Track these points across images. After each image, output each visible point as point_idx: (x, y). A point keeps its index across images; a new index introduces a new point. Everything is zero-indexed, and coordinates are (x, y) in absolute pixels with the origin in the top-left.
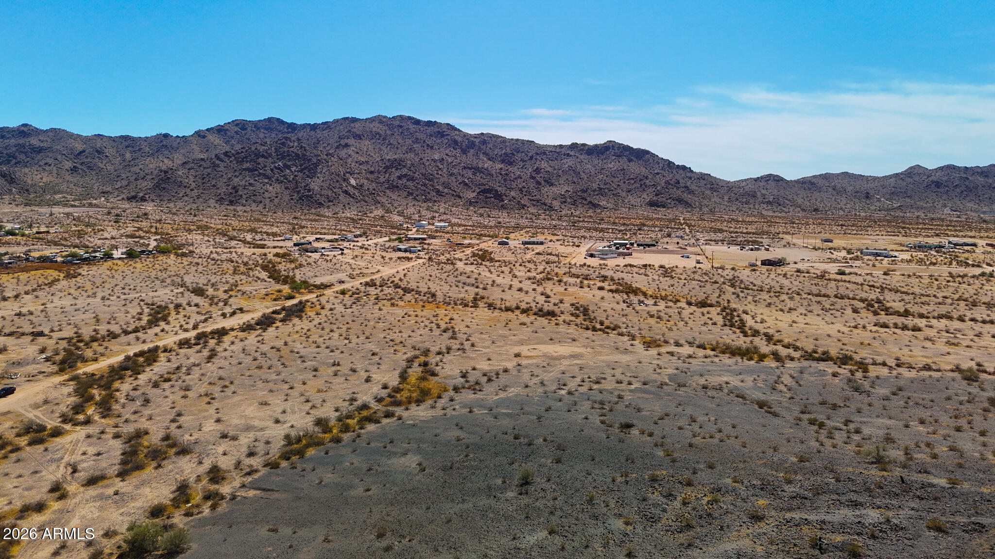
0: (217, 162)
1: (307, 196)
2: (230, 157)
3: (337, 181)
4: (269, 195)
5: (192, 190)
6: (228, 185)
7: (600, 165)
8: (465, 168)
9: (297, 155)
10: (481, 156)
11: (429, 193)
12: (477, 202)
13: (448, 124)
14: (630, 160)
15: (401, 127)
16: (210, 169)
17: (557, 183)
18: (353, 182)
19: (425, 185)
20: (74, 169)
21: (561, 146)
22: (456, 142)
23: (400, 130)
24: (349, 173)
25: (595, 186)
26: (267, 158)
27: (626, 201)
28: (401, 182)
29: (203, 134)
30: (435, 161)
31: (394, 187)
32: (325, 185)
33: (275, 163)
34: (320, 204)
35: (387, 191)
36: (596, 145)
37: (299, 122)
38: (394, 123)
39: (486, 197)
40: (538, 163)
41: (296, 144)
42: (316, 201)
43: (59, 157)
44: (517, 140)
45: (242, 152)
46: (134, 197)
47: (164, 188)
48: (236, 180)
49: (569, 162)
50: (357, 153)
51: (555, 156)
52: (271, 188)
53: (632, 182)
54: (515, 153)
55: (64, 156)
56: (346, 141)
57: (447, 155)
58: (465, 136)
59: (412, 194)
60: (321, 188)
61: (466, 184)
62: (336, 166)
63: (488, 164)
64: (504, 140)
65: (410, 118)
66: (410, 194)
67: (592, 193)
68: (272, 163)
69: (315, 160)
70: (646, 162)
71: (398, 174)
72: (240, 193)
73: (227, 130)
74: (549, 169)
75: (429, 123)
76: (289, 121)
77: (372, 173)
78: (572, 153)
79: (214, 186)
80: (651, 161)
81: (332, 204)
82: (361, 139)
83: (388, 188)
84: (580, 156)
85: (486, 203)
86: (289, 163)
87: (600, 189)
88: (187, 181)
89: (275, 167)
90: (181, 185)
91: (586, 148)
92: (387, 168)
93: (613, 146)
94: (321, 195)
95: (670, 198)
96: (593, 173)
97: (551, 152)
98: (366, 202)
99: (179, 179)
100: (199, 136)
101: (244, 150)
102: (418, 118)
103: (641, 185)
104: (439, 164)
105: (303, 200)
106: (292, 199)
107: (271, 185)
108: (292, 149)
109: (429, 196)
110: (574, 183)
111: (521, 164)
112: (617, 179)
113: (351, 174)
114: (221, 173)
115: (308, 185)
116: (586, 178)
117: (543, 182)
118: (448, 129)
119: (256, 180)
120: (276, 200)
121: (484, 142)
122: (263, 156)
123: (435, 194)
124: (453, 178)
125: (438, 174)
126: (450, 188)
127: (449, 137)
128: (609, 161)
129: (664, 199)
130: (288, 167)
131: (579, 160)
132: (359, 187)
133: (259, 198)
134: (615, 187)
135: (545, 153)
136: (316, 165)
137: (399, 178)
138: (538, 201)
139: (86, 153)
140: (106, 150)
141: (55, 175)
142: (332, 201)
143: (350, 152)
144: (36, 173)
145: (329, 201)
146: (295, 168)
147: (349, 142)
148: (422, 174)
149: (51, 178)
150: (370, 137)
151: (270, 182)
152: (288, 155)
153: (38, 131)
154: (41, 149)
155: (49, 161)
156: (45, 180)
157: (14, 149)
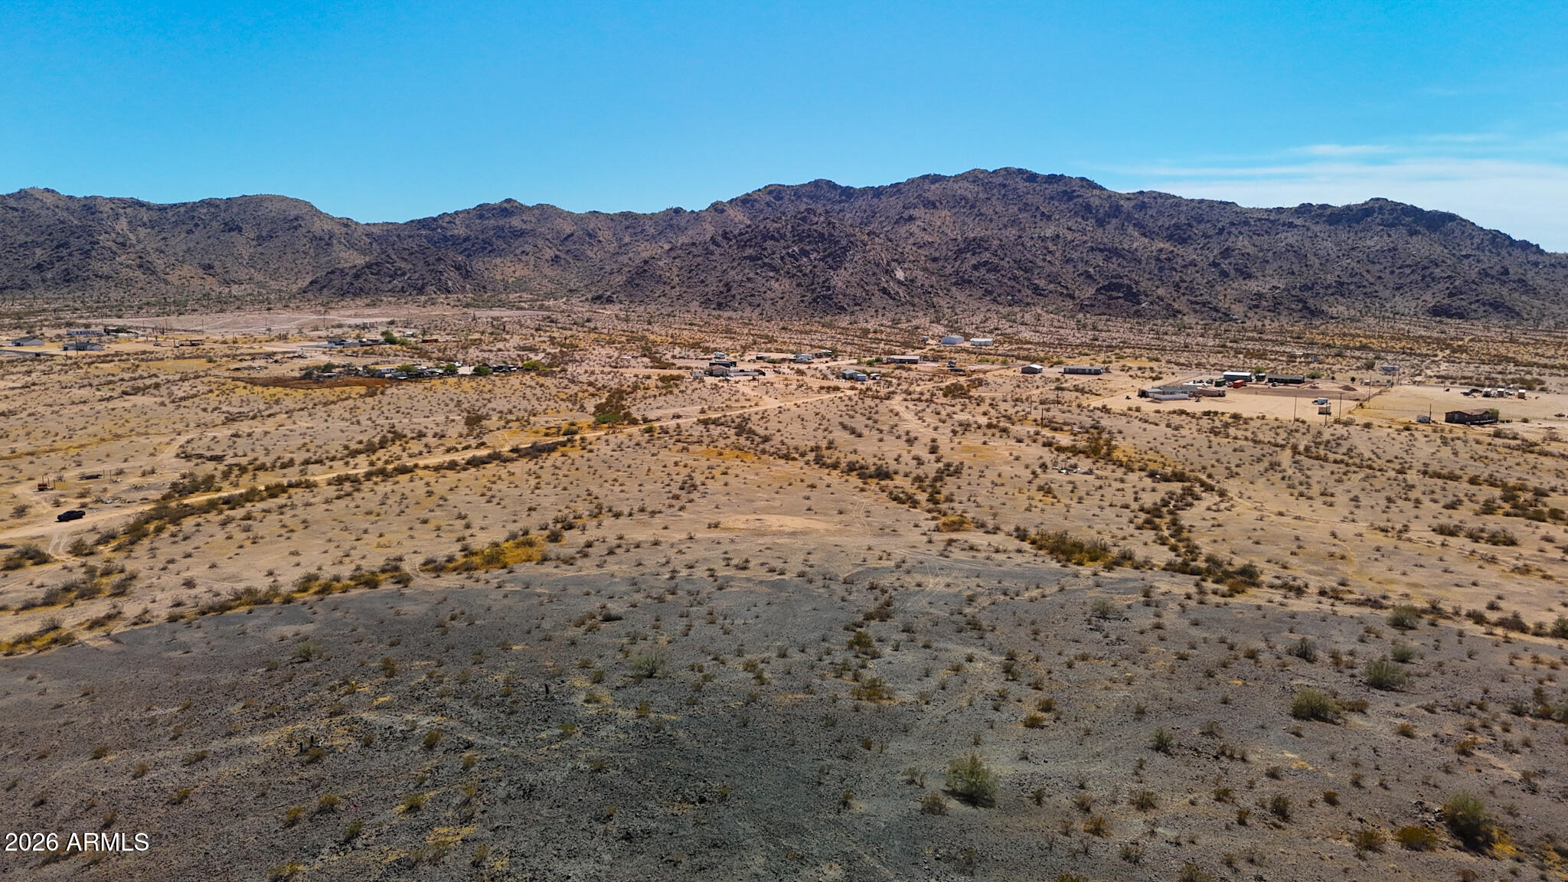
0: (712, 247)
1: (824, 297)
2: (731, 240)
3: (874, 274)
4: (773, 295)
5: (672, 288)
6: (721, 281)
7: (1350, 241)
8: (1092, 249)
9: (822, 235)
10: (1130, 230)
11: (1020, 291)
12: (1092, 306)
13: (1083, 179)
14: (1412, 233)
15: (1005, 186)
16: (700, 258)
17: (1259, 274)
18: (900, 275)
19: (1015, 278)
20: (556, 259)
21: (1280, 210)
22: (1088, 208)
23: (1003, 192)
24: (896, 260)
25: (1331, 279)
26: (778, 241)
27: (1388, 305)
28: (977, 274)
29: (720, 207)
30: (1043, 239)
31: (964, 281)
32: (854, 280)
33: (789, 247)
34: (842, 308)
35: (954, 289)
36: (1348, 207)
39: (1111, 298)
40: (1232, 238)
41: (822, 219)
42: (836, 304)
43: (540, 243)
44: (1202, 201)
45: (747, 232)
46: (599, 298)
47: (638, 285)
48: (733, 273)
49: (1291, 238)
50: (925, 229)
51: (1265, 228)
52: (777, 285)
53: (1408, 271)
54: (1194, 224)
55: (547, 243)
56: (912, 212)
57: (1069, 229)
58: (1110, 197)
59: (990, 293)
60: (848, 284)
61: (1089, 276)
62: (878, 251)
63: (1139, 243)
64: (1177, 202)
65: (1020, 171)
66: (988, 292)
67: (1322, 291)
68: (784, 248)
69: (844, 243)
70: (1446, 235)
71: (974, 262)
72: (733, 292)
73: (756, 200)
74: (1251, 250)
75: (1052, 179)
76: (844, 185)
77: (935, 260)
78: (1299, 222)
79: (702, 282)
80: (1457, 233)
81: (858, 308)
82: (935, 207)
83: (956, 284)
84: (1313, 227)
85: (1109, 306)
86: (808, 248)
87: (1341, 284)
88: (668, 274)
89: (788, 254)
90: (659, 280)
91: (1328, 211)
92: (960, 251)
93: (1381, 208)
94: (845, 295)
95: (1478, 301)
96: (1333, 256)
97: (1260, 220)
98: (914, 305)
99: (658, 273)
100: (716, 210)
101: (749, 230)
102: (1034, 171)
103: (1424, 277)
104: (1050, 244)
105: (818, 303)
106: (802, 301)
107: (777, 280)
108: (815, 227)
109: (1018, 296)
110: (1293, 273)
111: (1203, 241)
112: (1378, 267)
113: (899, 263)
114: (715, 264)
115: (826, 279)
116: (1317, 265)
117: (1232, 273)
118: (1082, 187)
119: (757, 274)
120: (781, 302)
121: (1142, 206)
122: (773, 238)
123: (1029, 292)
124: (1070, 267)
125: (1044, 260)
126: (1060, 283)
127: (1081, 200)
128: (1369, 234)
129: (1464, 303)
130: (805, 253)
131: (1310, 234)
132: (908, 283)
133: (756, 300)
134: (1372, 280)
135: (1246, 223)
136: (845, 250)
137: (975, 267)
138: (1204, 304)
139: (574, 238)
140: (600, 233)
141: (532, 267)
142: (860, 305)
143: (914, 228)
144: (509, 264)
145: (856, 305)
146: (815, 254)
147: (915, 213)
148: (1015, 262)
149: (526, 272)
150: (951, 204)
151: (777, 276)
152: (809, 236)
153: (522, 209)
154: (522, 233)
155: (528, 248)
156: (517, 274)
157: (491, 233)
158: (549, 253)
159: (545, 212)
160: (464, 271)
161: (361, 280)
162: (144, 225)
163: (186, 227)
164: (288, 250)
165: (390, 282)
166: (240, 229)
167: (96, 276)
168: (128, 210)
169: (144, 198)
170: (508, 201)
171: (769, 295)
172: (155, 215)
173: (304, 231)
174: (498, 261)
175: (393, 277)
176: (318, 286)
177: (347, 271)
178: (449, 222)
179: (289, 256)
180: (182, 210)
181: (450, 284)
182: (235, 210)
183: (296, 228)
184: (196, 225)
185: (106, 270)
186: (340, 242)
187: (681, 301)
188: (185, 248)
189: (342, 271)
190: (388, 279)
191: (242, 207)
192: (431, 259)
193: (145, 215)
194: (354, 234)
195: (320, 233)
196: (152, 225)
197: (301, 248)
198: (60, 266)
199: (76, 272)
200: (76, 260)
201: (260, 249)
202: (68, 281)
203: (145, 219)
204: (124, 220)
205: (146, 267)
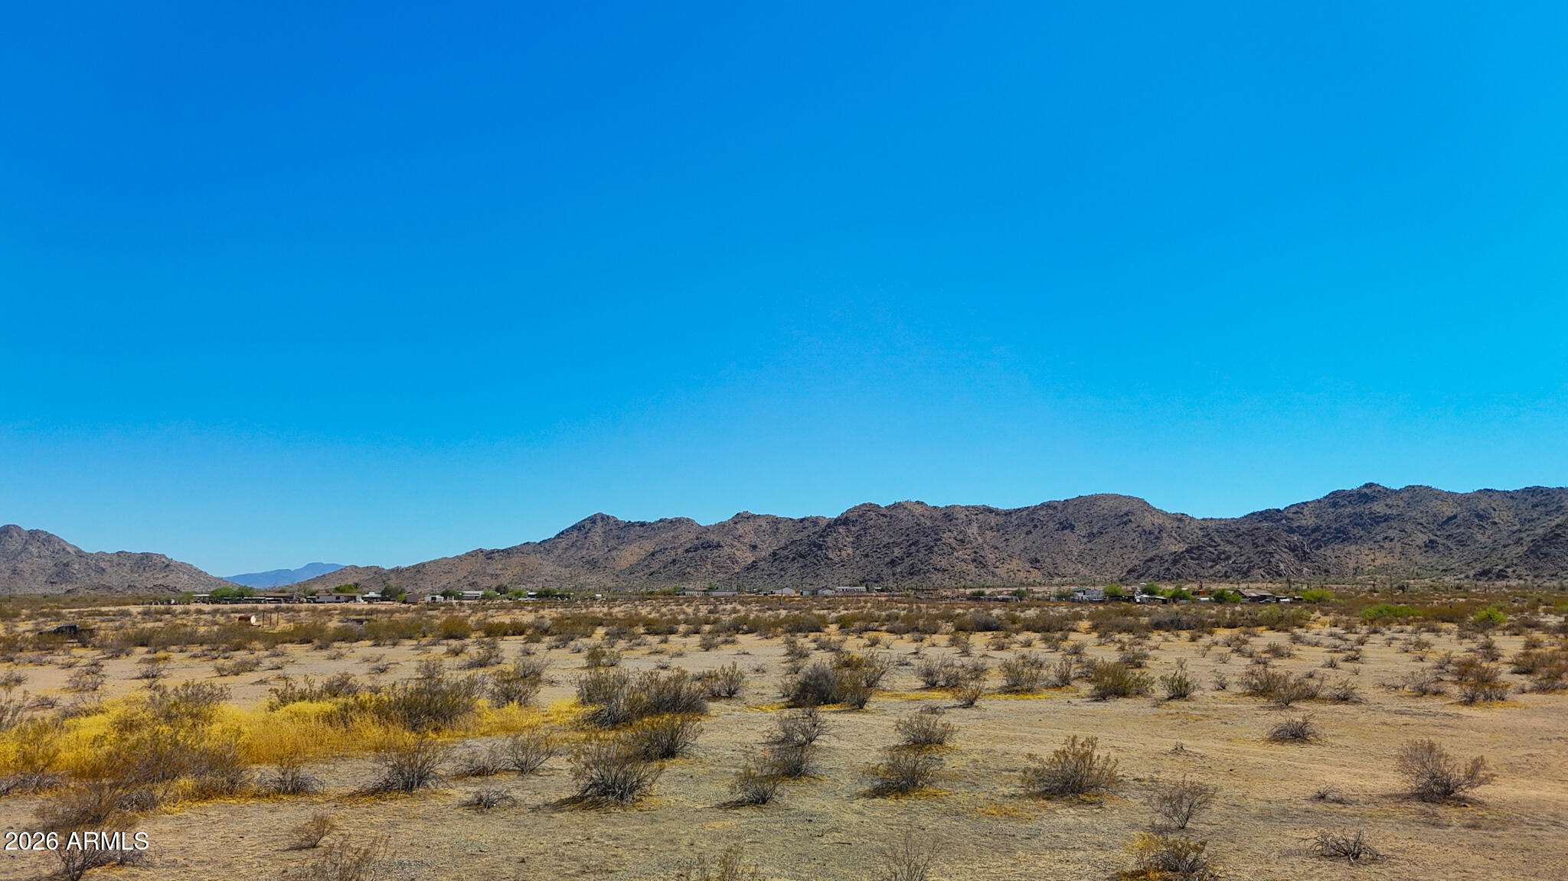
20: (1431, 545)
43: (1409, 527)
46: (1487, 573)
55: (1419, 527)
139: (1458, 520)
140: (1495, 514)
141: (1398, 554)
144: (1367, 552)
149: (1389, 560)
153: (1387, 493)
154: (1387, 518)
155: (1391, 533)
156: (1378, 563)
157: (1347, 521)
158: (1421, 538)
159: (1417, 495)
160: (1301, 554)
161: (1179, 566)
162: (992, 528)
163: (1025, 529)
164: (1117, 545)
165: (1212, 567)
166: (1072, 527)
167: (935, 569)
168: (980, 516)
169: (993, 505)
170: (1369, 485)
172: (1001, 519)
173: (1134, 525)
174: (1353, 548)
175: (1215, 562)
176: (1136, 575)
177: (1166, 557)
178: (1297, 513)
179: (1117, 552)
180: (1025, 513)
181: (1282, 566)
182: (1070, 510)
183: (1126, 523)
184: (1035, 526)
185: (944, 564)
186: (1170, 536)
188: (1022, 547)
189: (1162, 558)
190: (1210, 564)
191: (1078, 507)
192: (1261, 541)
193: (993, 520)
194: (1188, 528)
195: (1151, 528)
196: (998, 528)
197: (1129, 543)
198: (908, 561)
199: (920, 565)
200: (921, 556)
201: (1089, 545)
202: (912, 574)
203: (993, 524)
204: (975, 525)
205: (979, 561)
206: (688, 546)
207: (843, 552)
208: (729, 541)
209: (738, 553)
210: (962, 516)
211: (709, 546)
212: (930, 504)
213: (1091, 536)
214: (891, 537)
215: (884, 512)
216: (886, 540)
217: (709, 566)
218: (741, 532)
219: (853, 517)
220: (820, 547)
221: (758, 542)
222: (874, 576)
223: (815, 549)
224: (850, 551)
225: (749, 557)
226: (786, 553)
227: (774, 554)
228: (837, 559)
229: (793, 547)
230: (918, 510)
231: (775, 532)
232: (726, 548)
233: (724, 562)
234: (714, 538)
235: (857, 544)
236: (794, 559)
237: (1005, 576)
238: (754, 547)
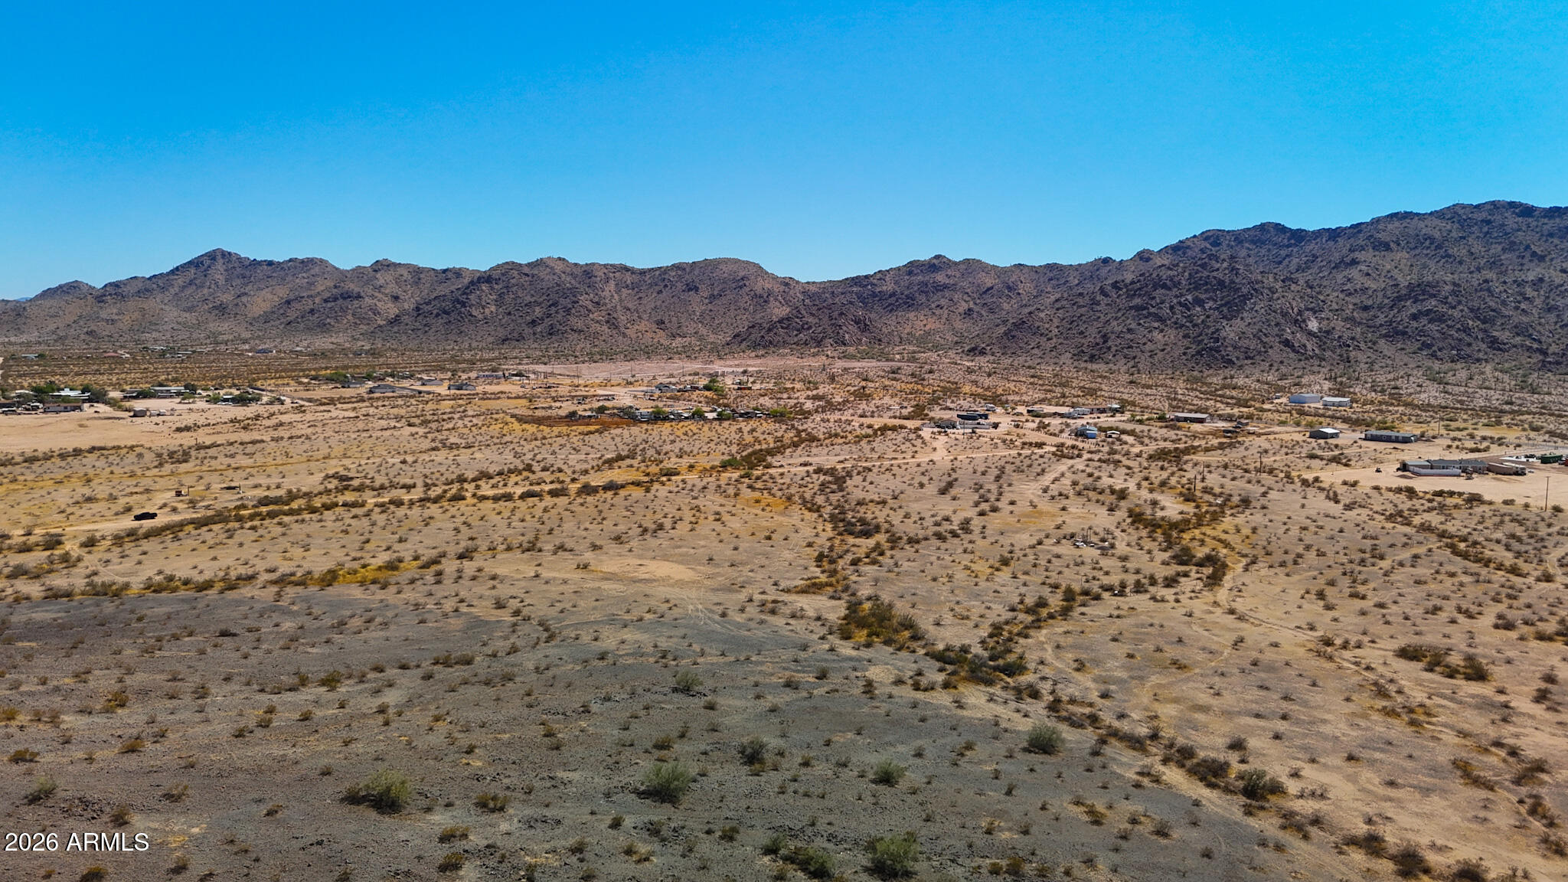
0: (1099, 297)
1: (1211, 349)
2: (1121, 289)
3: (1277, 324)
4: (1153, 347)
5: (1049, 339)
6: (1100, 332)
9: (1221, 283)
11: (1470, 345)
15: (1489, 222)
16: (1084, 309)
18: (1313, 325)
19: (1466, 330)
20: (969, 312)
23: (1486, 229)
24: (1311, 309)
26: (1170, 289)
28: (1416, 325)
29: (1146, 256)
30: (1521, 283)
31: (1397, 333)
32: (1249, 331)
33: (1182, 295)
34: (1230, 362)
35: (1381, 341)
37: (1311, 227)
38: (1475, 216)
42: (1223, 357)
43: (957, 296)
45: (1139, 281)
46: (974, 349)
47: (1013, 337)
48: (1115, 323)
50: (1368, 274)
52: (1160, 336)
55: (965, 296)
56: (1357, 255)
59: (1429, 346)
60: (1242, 335)
62: (1290, 299)
65: (1514, 204)
66: (1426, 346)
68: (1176, 296)
69: (1245, 290)
71: (1414, 311)
72: (1110, 343)
76: (1294, 227)
77: (1366, 308)
79: (1082, 333)
81: (1250, 362)
82: (1388, 249)
83: (1385, 336)
86: (1203, 296)
88: (1047, 326)
89: (1180, 303)
90: (1036, 332)
92: (1400, 298)
94: (1235, 348)
99: (1038, 324)
100: (1141, 259)
101: (1142, 278)
104: (1528, 290)
105: (1202, 355)
106: (1184, 354)
107: (1162, 331)
108: (1215, 274)
109: (1467, 350)
113: (1315, 313)
114: (1098, 314)
115: (1217, 330)
119: (1139, 324)
120: (1160, 355)
122: (1164, 286)
123: (1483, 346)
126: (1530, 335)
130: (1199, 302)
132: (1323, 337)
133: (1131, 353)
136: (1245, 298)
137: (1414, 317)
139: (994, 291)
140: (1021, 286)
141: (944, 320)
142: (1252, 358)
143: (1354, 272)
144: (922, 318)
145: (1247, 358)
146: (1211, 304)
147: (1360, 256)
148: (1472, 310)
149: (936, 325)
150: (1412, 245)
151: (1162, 327)
152: (1206, 284)
153: (949, 264)
154: (945, 287)
155: (943, 302)
156: (927, 328)
157: (916, 288)
158: (963, 307)
159: (971, 266)
160: (862, 326)
161: (772, 334)
162: (627, 286)
163: (657, 288)
164: (732, 307)
165: (796, 336)
166: (696, 289)
167: (572, 330)
168: (617, 274)
169: (629, 264)
170: (938, 257)
171: (1149, 346)
172: (636, 278)
173: (748, 289)
174: (911, 315)
175: (799, 331)
176: (740, 339)
178: (880, 279)
179: (732, 313)
180: (657, 273)
181: (847, 336)
182: (696, 272)
183: (741, 287)
184: (666, 286)
185: (580, 325)
186: (776, 300)
187: (1054, 353)
188: (653, 306)
189: (763, 324)
190: (795, 333)
191: (703, 269)
192: (835, 314)
193: (629, 278)
194: (791, 292)
195: (761, 292)
196: (633, 286)
197: (742, 305)
198: (548, 322)
199: (558, 327)
200: (559, 317)
201: (710, 307)
202: (551, 334)
203: (629, 282)
204: (612, 284)
205: (612, 322)
206: (327, 295)
207: (487, 310)
208: (370, 292)
209: (379, 304)
210: (601, 274)
211: (349, 297)
212: (572, 261)
213: (712, 297)
214: (533, 296)
215: (526, 270)
216: (528, 299)
217: (350, 317)
218: (381, 282)
219: (496, 275)
220: (464, 304)
221: (400, 293)
222: (516, 335)
223: (458, 306)
224: (493, 308)
225: (392, 310)
226: (429, 308)
227: (418, 309)
228: (480, 317)
229: (436, 302)
230: (559, 267)
231: (417, 282)
232: (367, 299)
233: (366, 313)
234: (353, 287)
235: (500, 301)
236: (437, 315)
237: (634, 336)
238: (396, 298)
